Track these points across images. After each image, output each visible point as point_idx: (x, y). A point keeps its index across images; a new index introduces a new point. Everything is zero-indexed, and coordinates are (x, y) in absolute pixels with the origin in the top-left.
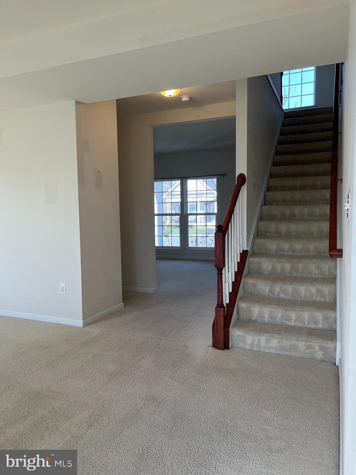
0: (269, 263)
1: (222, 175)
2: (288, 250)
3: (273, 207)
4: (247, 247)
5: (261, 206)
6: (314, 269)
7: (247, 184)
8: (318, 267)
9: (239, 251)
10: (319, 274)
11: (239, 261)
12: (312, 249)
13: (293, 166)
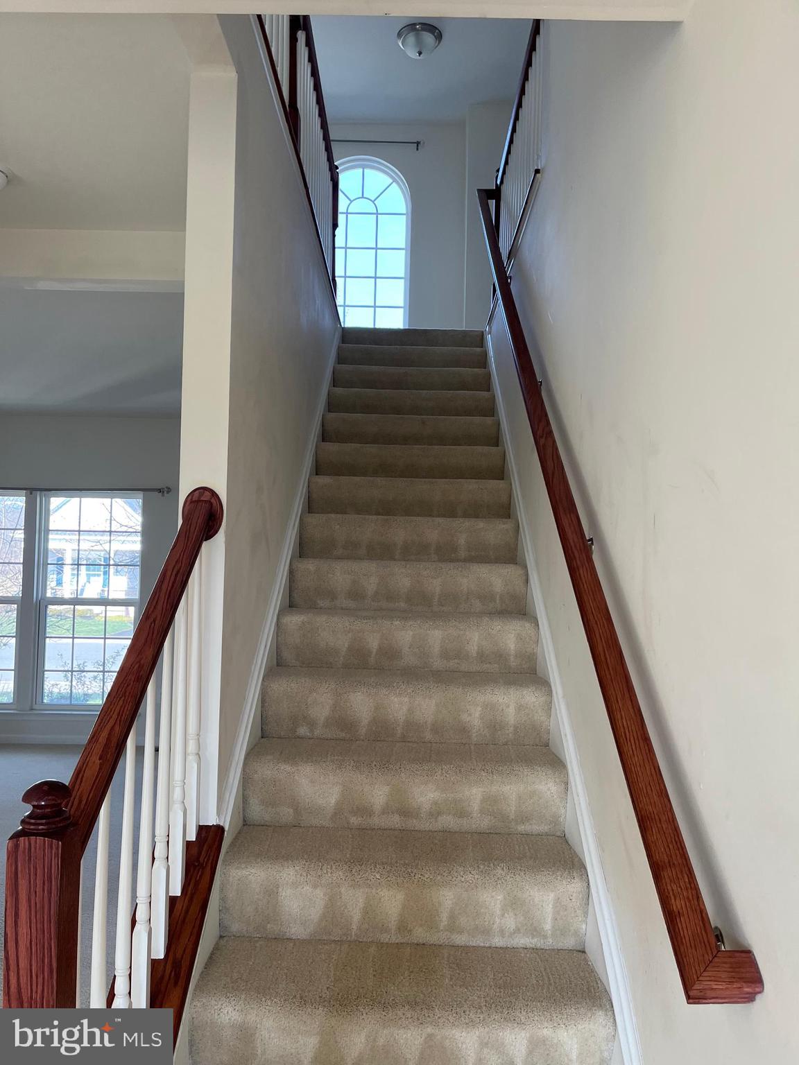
0: (315, 887)
1: (160, 491)
2: (386, 811)
3: (321, 620)
4: (219, 813)
5: (278, 615)
6: (498, 912)
7: (226, 532)
8: (514, 904)
9: (181, 832)
10: (517, 930)
11: (179, 894)
12: (476, 806)
13: (379, 481)
